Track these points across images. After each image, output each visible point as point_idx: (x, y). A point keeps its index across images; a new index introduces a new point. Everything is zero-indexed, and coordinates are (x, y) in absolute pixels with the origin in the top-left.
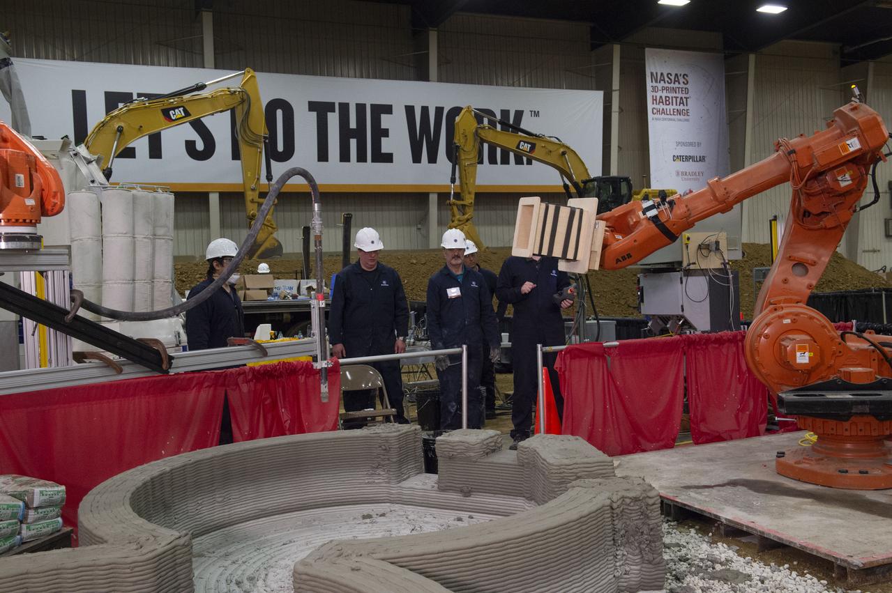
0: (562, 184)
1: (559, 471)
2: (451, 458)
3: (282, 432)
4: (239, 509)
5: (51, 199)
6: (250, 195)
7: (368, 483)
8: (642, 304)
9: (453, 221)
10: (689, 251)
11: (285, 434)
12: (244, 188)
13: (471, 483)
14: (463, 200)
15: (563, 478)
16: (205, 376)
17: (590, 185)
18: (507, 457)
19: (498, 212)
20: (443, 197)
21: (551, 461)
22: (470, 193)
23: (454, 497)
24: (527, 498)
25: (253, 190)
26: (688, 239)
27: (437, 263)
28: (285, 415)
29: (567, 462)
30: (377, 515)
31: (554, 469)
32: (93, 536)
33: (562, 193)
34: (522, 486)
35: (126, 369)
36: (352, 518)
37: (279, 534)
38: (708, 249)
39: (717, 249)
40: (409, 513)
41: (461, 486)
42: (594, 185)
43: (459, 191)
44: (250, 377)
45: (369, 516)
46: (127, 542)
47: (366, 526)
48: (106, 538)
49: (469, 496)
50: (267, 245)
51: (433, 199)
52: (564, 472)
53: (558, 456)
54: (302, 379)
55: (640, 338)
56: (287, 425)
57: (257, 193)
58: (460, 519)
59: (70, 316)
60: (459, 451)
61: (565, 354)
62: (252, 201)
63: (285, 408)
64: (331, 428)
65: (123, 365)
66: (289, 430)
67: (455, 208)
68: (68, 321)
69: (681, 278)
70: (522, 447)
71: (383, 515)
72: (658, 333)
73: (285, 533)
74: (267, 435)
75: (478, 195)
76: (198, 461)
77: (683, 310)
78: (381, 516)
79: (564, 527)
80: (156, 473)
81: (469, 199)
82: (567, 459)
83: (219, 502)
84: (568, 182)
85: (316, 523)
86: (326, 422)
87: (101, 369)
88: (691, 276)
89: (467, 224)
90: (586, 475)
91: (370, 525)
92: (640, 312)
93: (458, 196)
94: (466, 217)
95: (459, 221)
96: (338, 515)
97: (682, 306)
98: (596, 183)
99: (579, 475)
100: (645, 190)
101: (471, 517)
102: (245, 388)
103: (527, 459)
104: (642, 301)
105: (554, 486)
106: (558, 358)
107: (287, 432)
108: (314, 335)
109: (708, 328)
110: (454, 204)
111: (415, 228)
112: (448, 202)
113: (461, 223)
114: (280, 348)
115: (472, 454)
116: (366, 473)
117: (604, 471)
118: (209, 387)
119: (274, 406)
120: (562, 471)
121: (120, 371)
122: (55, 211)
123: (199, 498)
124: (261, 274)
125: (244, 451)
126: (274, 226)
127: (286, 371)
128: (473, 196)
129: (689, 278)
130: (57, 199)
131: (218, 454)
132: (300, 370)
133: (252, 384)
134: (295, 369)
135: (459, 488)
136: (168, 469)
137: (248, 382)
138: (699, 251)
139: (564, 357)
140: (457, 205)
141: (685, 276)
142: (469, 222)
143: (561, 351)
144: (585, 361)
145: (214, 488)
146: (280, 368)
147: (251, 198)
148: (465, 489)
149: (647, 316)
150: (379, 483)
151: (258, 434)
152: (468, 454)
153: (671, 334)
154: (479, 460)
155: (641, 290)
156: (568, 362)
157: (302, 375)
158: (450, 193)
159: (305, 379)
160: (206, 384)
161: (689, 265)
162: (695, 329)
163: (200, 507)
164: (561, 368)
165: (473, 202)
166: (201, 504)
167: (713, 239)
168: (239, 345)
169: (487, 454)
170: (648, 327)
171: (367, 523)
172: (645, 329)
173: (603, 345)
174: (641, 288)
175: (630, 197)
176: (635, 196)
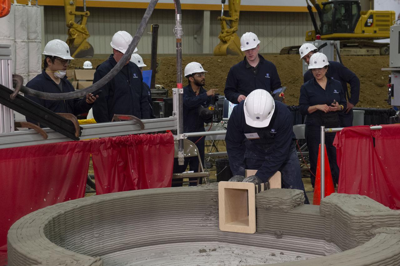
0: (306, 5)
1: (359, 221)
2: (268, 209)
3: (131, 187)
4: (109, 243)
5: (1, 4)
6: (69, 9)
7: (203, 226)
8: (392, 97)
9: (222, 33)
11: (134, 189)
12: (65, 4)
13: (282, 228)
14: (230, 17)
15: (362, 226)
16: (76, 144)
17: (328, 6)
18: (310, 209)
19: (256, 26)
20: (215, 14)
21: (353, 213)
22: (236, 11)
23: (270, 238)
24: (327, 241)
25: (71, 5)
27: (212, 65)
28: (134, 175)
29: (365, 214)
30: (210, 250)
31: (355, 219)
32: (27, 259)
33: (307, 13)
34: (323, 231)
35: (50, 136)
36: (192, 252)
37: (141, 262)
40: (234, 249)
41: (275, 230)
42: (331, 6)
43: (228, 9)
44: (109, 146)
45: (204, 251)
46: (58, 263)
47: (204, 257)
48: (40, 260)
49: (281, 238)
50: (81, 48)
51: (207, 15)
52: (363, 222)
53: (357, 210)
54: (146, 148)
55: (389, 124)
56: (136, 181)
57: (75, 7)
58: (273, 255)
59: (14, 95)
60: (274, 204)
61: (342, 134)
62: (71, 13)
63: (134, 169)
64: (167, 185)
65: (48, 133)
66: (137, 186)
67: (224, 23)
68: (13, 99)
70: (325, 202)
71: (214, 250)
73: (144, 261)
74: (120, 190)
75: (242, 13)
76: (83, 207)
78: (213, 250)
79: (383, 262)
80: (55, 214)
81: (235, 16)
82: (364, 212)
83: (96, 237)
84: (311, 4)
85: (166, 254)
86: (163, 181)
87: (32, 135)
89: (233, 35)
90: (379, 225)
91: (207, 257)
92: (390, 104)
93: (226, 13)
94: (232, 29)
95: (227, 32)
96: (180, 250)
98: (333, 5)
99: (374, 224)
100: (371, 11)
101: (282, 253)
102: (105, 154)
103: (328, 211)
104: (392, 95)
105: (355, 232)
106: (336, 136)
107: (136, 187)
108: (175, 114)
110: (224, 20)
111: (193, 37)
112: (219, 18)
113: (229, 34)
114: (152, 124)
115: (285, 207)
116: (201, 218)
117: (393, 222)
118: (79, 152)
119: (126, 168)
120: (361, 221)
121: (46, 138)
122: (3, 14)
123: (83, 234)
124: (86, 69)
125: (114, 200)
126: (87, 33)
127: (135, 142)
128: (238, 14)
130: (6, 5)
131: (96, 202)
132: (145, 141)
133: (110, 151)
134: (141, 140)
135: (273, 231)
136: (63, 212)
137: (107, 149)
139: (341, 136)
140: (226, 20)
142: (235, 34)
143: (339, 132)
144: (356, 141)
145: (93, 227)
146: (130, 139)
147: (70, 11)
148: (278, 233)
149: (395, 107)
150: (211, 226)
151: (114, 188)
152: (281, 207)
154: (289, 211)
155: (392, 87)
156: (343, 140)
157: (147, 145)
158: (221, 11)
159: (149, 148)
160: (76, 150)
163: (83, 241)
164: (338, 145)
165: (238, 18)
166: (83, 239)
168: (122, 120)
169: (295, 207)
170: (396, 116)
171: (204, 256)
172: (394, 117)
173: (370, 128)
174: (391, 85)
175: (359, 16)
176: (363, 16)
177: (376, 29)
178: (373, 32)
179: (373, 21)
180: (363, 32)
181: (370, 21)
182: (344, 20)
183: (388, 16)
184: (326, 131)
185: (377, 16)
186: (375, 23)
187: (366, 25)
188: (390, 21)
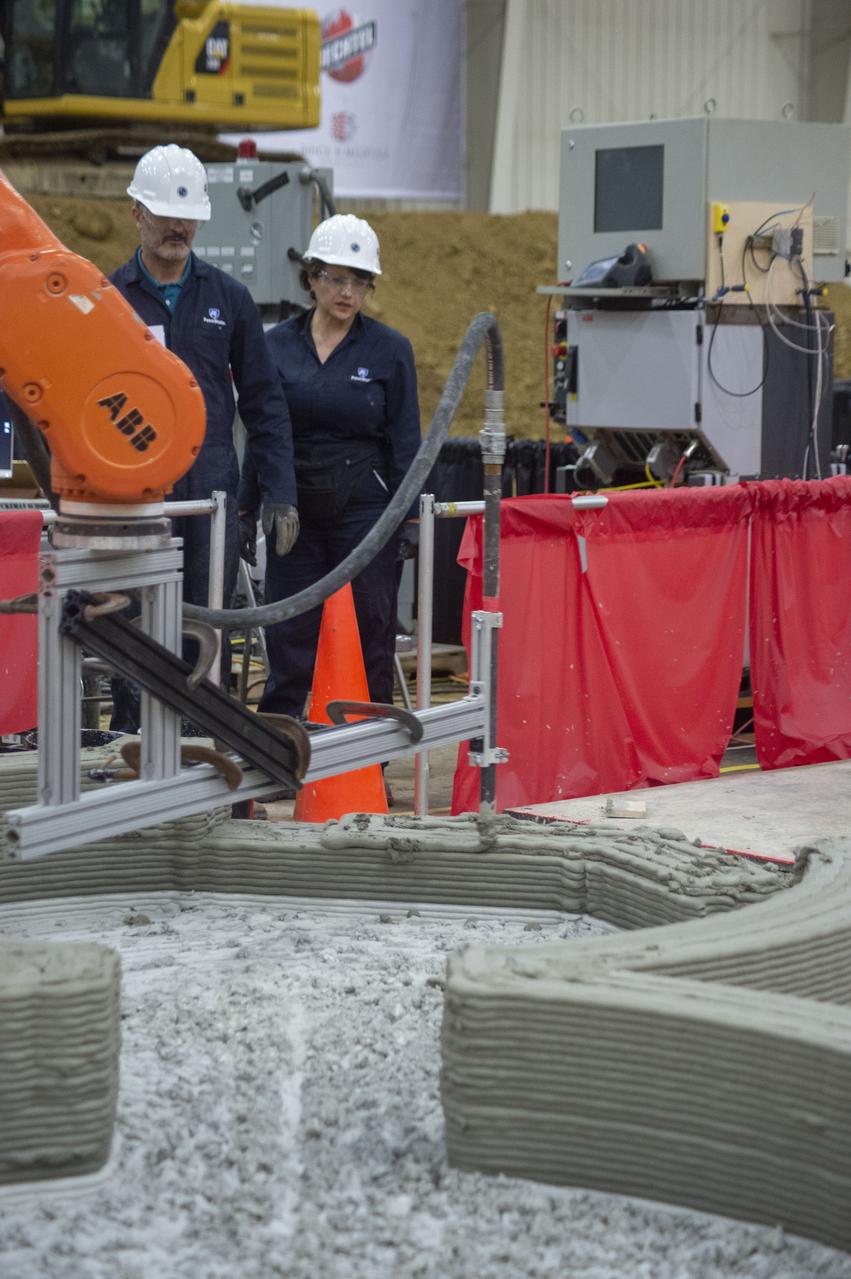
8: (570, 397)
10: (723, 254)
26: (725, 219)
38: (769, 249)
39: (796, 250)
69: (699, 330)
72: (609, 480)
77: (698, 418)
88: (726, 322)
92: (563, 422)
97: (698, 407)
104: (573, 387)
106: (469, 532)
109: (754, 468)
129: (720, 329)
138: (748, 256)
141: (708, 322)
143: (472, 515)
149: (581, 432)
153: (652, 482)
155: (571, 356)
161: (723, 291)
162: (725, 470)
164: (477, 561)
167: (786, 223)
170: (579, 462)
171: (155, 933)
172: (569, 467)
173: (572, 505)
174: (569, 351)
175: (170, 24)
176: (186, 23)
177: (245, 86)
178: (229, 99)
179: (229, 49)
180: (190, 96)
181: (217, 48)
182: (108, 36)
183: (290, 32)
184: (439, 512)
185: (247, 28)
186: (238, 60)
187: (201, 66)
188: (301, 55)
